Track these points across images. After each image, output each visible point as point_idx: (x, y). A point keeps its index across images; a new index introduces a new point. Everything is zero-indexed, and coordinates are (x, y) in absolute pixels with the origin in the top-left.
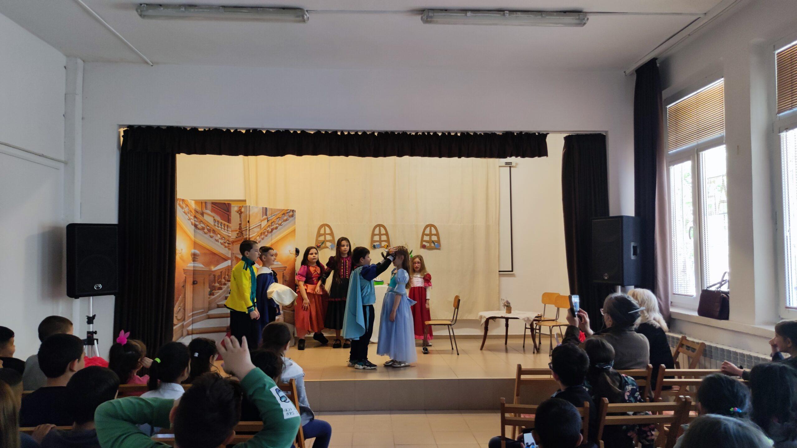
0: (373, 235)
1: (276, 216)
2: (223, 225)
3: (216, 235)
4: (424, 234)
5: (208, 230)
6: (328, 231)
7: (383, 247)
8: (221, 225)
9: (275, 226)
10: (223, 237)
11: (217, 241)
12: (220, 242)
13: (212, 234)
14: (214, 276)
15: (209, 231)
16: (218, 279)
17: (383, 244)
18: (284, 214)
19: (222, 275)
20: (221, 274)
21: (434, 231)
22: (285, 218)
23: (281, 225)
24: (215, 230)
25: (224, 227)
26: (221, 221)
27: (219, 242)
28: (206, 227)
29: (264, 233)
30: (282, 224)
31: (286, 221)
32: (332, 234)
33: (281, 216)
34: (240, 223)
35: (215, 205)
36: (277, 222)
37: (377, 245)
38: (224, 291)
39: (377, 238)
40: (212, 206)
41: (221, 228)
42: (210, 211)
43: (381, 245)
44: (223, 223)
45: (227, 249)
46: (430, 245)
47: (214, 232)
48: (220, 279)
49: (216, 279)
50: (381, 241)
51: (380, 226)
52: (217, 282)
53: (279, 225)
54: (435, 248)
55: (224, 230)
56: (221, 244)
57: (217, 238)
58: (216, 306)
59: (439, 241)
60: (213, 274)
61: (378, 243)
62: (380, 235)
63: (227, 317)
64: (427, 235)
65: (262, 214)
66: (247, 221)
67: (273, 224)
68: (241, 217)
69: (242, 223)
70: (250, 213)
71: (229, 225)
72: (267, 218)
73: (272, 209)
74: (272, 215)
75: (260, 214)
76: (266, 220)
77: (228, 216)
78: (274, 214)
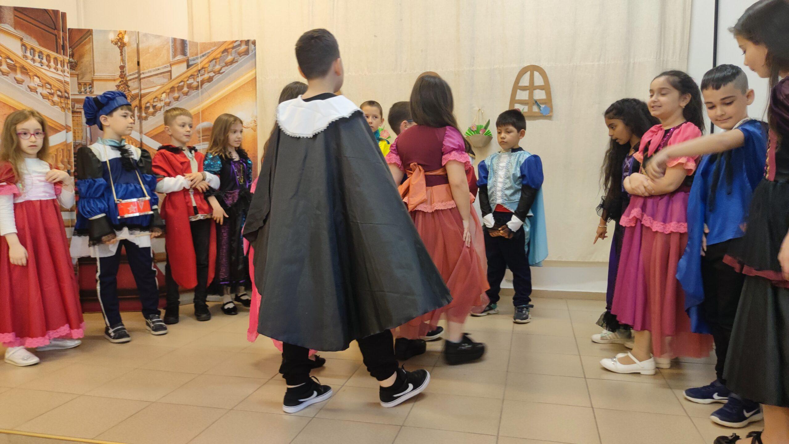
1: (208, 57)
2: (45, 58)
3: (30, 78)
4: (516, 87)
5: (9, 66)
8: (39, 56)
9: (206, 76)
10: (46, 84)
11: (32, 90)
12: (41, 94)
13: (19, 76)
15: (13, 68)
18: (226, 51)
21: (539, 80)
22: (230, 58)
23: (219, 73)
24: (27, 66)
25: (49, 61)
26: (38, 47)
27: (37, 92)
28: (3, 60)
29: (182, 87)
30: (221, 72)
31: (231, 64)
33: (219, 56)
34: (122, 64)
35: (23, 13)
36: (210, 69)
40: (15, 16)
41: (41, 62)
42: (11, 26)
44: (45, 54)
45: (57, 108)
46: (530, 109)
47: (24, 70)
53: (214, 73)
54: (540, 115)
55: (47, 68)
56: (44, 98)
57: (32, 85)
59: (548, 101)
64: (524, 89)
65: (173, 50)
66: (136, 62)
67: (202, 72)
68: (123, 54)
69: (127, 65)
70: (140, 46)
71: (60, 57)
72: (187, 61)
73: (198, 44)
74: (199, 56)
75: (168, 51)
76: (185, 65)
77: (56, 39)
78: (204, 53)
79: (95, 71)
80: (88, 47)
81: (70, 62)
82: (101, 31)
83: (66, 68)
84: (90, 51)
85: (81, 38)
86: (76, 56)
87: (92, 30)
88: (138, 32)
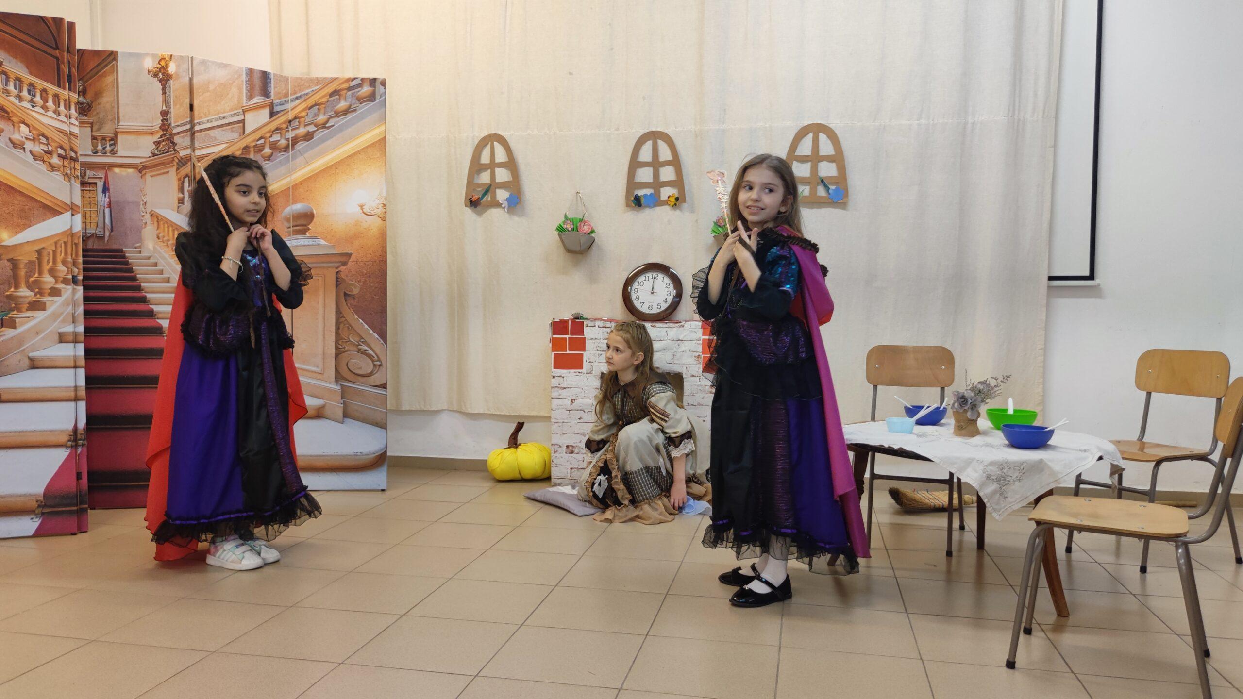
0: (635, 164)
1: (305, 100)
2: (38, 95)
3: (13, 125)
6: (501, 155)
7: (665, 203)
8: (29, 92)
9: (302, 131)
10: (39, 136)
11: (15, 145)
12: (31, 151)
14: (14, 263)
16: (28, 275)
17: (666, 192)
18: (335, 93)
19: (45, 259)
20: (40, 258)
21: (826, 147)
22: (343, 104)
23: (324, 128)
24: (9, 107)
25: (45, 100)
26: (27, 77)
27: (24, 148)
30: (327, 125)
31: (345, 114)
32: (511, 164)
33: (324, 100)
34: (164, 108)
35: (3, 22)
36: (308, 119)
37: (645, 195)
38: (55, 316)
39: (645, 175)
41: (32, 101)
43: (659, 196)
44: (39, 87)
45: (57, 176)
46: (813, 191)
47: (4, 113)
48: (37, 275)
49: (22, 273)
50: (657, 184)
51: (654, 136)
52: (23, 285)
53: (316, 126)
54: (830, 201)
55: (43, 111)
56: (35, 159)
57: (16, 137)
58: (27, 362)
59: (842, 179)
60: (10, 257)
61: (648, 191)
62: (656, 164)
63: (76, 399)
64: (803, 159)
65: (248, 89)
66: (188, 106)
67: (295, 123)
68: (167, 92)
69: (172, 110)
70: (195, 80)
71: (64, 94)
72: (270, 105)
73: (288, 79)
74: (290, 98)
75: (240, 89)
76: (266, 112)
77: (58, 65)
78: (298, 95)
79: (121, 118)
80: (109, 79)
81: (79, 103)
82: (131, 55)
83: (73, 111)
84: (113, 87)
85: (99, 65)
86: (90, 94)
87: (117, 52)
88: (192, 58)
